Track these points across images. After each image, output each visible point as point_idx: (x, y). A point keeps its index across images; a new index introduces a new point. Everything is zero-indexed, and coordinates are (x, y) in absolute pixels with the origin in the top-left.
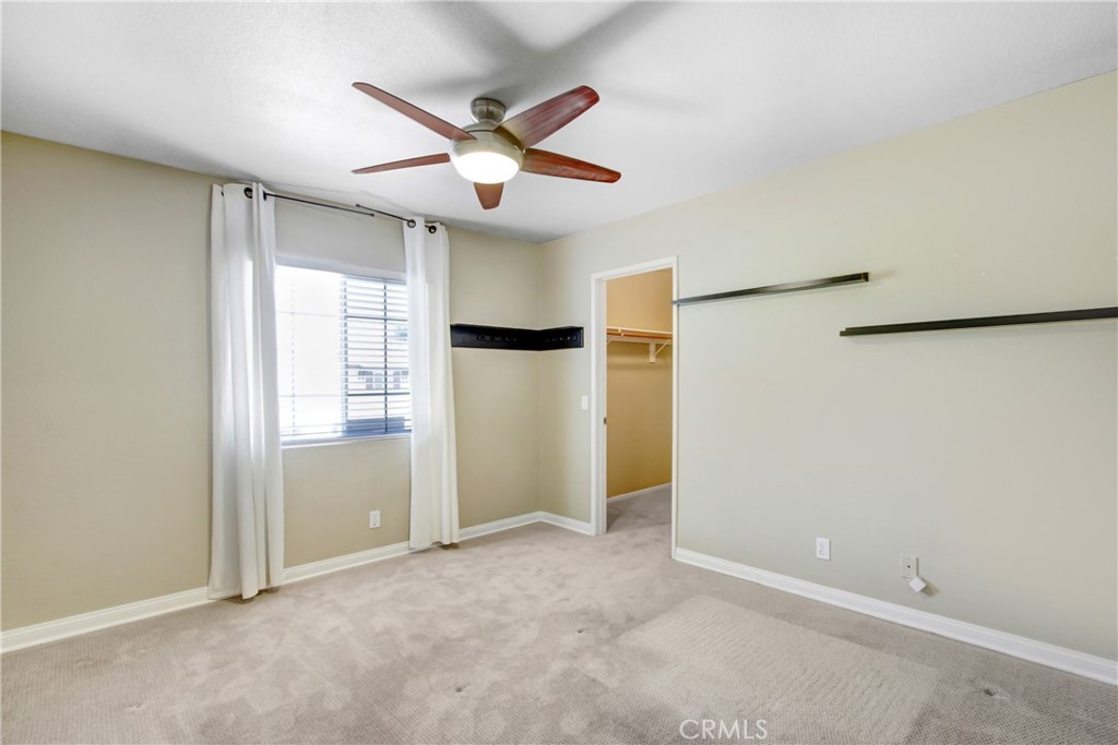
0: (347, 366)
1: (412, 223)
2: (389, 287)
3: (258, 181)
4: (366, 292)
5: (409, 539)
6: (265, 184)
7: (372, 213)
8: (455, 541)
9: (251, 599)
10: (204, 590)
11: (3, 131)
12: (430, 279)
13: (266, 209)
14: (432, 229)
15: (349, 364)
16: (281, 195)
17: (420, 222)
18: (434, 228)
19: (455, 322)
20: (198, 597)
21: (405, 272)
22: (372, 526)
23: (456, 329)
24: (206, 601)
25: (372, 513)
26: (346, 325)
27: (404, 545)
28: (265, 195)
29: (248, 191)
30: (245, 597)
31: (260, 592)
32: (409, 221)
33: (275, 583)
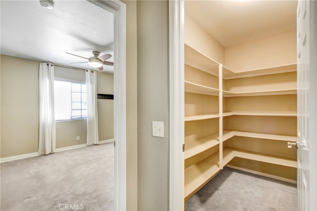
0: (72, 102)
1: (87, 71)
2: (82, 85)
3: (50, 62)
4: (77, 86)
5: (86, 143)
6: (51, 63)
7: (77, 69)
8: (98, 143)
9: (47, 155)
10: (37, 153)
11: (1, 55)
12: (92, 83)
13: (52, 69)
14: (93, 72)
15: (72, 101)
16: (55, 65)
17: (89, 71)
18: (93, 71)
19: (98, 93)
20: (36, 154)
21: (86, 82)
22: (77, 140)
23: (99, 95)
24: (37, 155)
25: (77, 137)
26: (72, 94)
27: (85, 144)
28: (52, 65)
29: (48, 64)
30: (46, 154)
31: (50, 154)
32: (86, 70)
33: (53, 151)
